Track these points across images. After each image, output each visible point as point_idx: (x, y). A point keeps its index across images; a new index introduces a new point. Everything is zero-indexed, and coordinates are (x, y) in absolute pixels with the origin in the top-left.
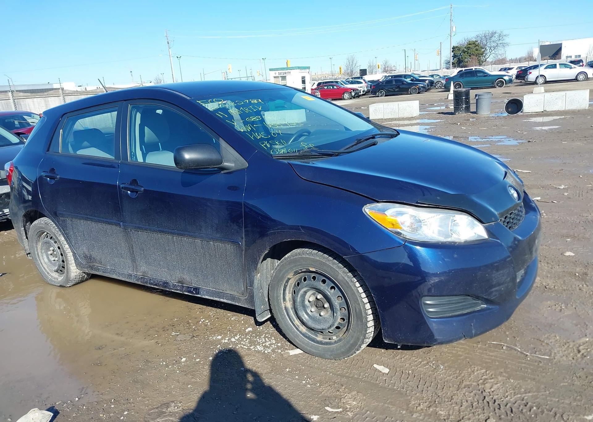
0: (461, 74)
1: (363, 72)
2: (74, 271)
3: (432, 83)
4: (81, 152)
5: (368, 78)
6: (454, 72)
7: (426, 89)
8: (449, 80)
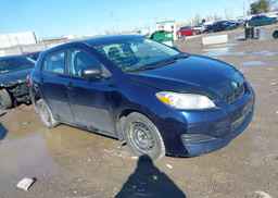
0: (253, 19)
1: (204, 21)
2: (54, 121)
3: (238, 24)
4: (56, 71)
5: (206, 24)
6: (250, 17)
7: (234, 28)
8: (246, 21)
